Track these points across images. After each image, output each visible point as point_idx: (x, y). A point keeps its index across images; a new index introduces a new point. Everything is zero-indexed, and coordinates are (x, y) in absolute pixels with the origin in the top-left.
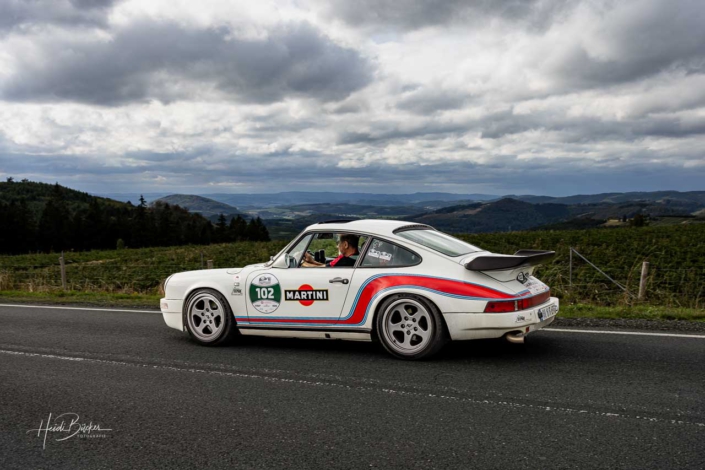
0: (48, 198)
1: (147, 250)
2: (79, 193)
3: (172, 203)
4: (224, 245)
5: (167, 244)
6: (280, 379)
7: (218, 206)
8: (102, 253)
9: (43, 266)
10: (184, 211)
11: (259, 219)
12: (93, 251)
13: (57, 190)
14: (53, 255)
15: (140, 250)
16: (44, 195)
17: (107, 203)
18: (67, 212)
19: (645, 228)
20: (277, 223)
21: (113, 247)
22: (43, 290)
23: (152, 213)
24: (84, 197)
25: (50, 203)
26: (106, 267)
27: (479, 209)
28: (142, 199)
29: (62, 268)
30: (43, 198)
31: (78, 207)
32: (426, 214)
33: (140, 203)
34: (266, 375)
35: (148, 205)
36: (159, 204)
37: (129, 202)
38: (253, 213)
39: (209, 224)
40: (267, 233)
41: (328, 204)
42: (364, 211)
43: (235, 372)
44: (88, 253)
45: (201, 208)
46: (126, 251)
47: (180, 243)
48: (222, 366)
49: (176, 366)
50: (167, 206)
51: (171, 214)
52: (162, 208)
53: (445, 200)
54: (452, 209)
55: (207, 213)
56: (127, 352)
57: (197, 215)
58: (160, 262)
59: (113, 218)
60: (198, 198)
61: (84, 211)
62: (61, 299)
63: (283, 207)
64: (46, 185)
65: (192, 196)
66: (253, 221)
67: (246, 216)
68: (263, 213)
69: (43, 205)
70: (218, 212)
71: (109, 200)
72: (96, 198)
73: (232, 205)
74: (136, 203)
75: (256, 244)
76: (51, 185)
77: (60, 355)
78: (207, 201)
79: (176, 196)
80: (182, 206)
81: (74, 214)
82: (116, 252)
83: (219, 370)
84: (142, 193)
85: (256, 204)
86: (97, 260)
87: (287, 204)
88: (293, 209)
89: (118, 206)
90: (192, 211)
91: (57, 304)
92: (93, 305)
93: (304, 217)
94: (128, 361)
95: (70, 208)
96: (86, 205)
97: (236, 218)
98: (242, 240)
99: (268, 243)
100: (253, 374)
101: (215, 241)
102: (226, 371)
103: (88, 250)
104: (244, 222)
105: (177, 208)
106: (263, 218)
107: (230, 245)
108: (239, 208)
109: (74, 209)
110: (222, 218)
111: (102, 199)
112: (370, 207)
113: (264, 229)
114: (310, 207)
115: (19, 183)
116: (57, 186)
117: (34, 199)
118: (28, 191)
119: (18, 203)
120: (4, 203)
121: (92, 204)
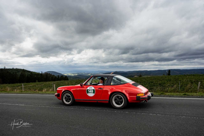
1: (42, 82)
3: (48, 73)
4: (59, 81)
5: (46, 81)
7: (58, 73)
8: (33, 83)
9: (19, 86)
10: (51, 74)
11: (66, 76)
12: (31, 83)
13: (24, 70)
14: (21, 84)
15: (41, 83)
16: (20, 71)
18: (25, 75)
19: (141, 77)
20: (70, 77)
21: (35, 82)
22: (18, 91)
23: (44, 75)
24: (29, 72)
25: (22, 73)
26: (33, 86)
29: (23, 86)
36: (45, 73)
37: (39, 73)
38: (66, 75)
39: (56, 77)
40: (68, 79)
41: (81, 73)
43: (56, 106)
44: (29, 83)
46: (38, 83)
47: (50, 81)
48: (53, 105)
49: (44, 106)
55: (56, 75)
56: (34, 103)
57: (54, 75)
58: (45, 85)
59: (35, 76)
60: (54, 72)
61: (29, 75)
62: (21, 93)
64: (20, 69)
66: (65, 76)
70: (58, 75)
71: (35, 72)
72: (32, 72)
73: (61, 73)
74: (41, 73)
75: (65, 81)
78: (56, 72)
80: (50, 73)
81: (27, 75)
82: (36, 83)
85: (66, 73)
86: (31, 84)
89: (37, 73)
90: (53, 74)
91: (20, 94)
92: (28, 94)
94: (34, 105)
95: (26, 74)
96: (30, 73)
98: (63, 80)
99: (68, 81)
101: (57, 80)
104: (63, 77)
105: (49, 74)
107: (60, 81)
108: (63, 74)
110: (59, 76)
113: (68, 78)
114: (77, 73)
115: (15, 69)
116: (23, 69)
117: (18, 72)
118: (17, 70)
119: (15, 73)
120: (12, 73)
121: (31, 73)
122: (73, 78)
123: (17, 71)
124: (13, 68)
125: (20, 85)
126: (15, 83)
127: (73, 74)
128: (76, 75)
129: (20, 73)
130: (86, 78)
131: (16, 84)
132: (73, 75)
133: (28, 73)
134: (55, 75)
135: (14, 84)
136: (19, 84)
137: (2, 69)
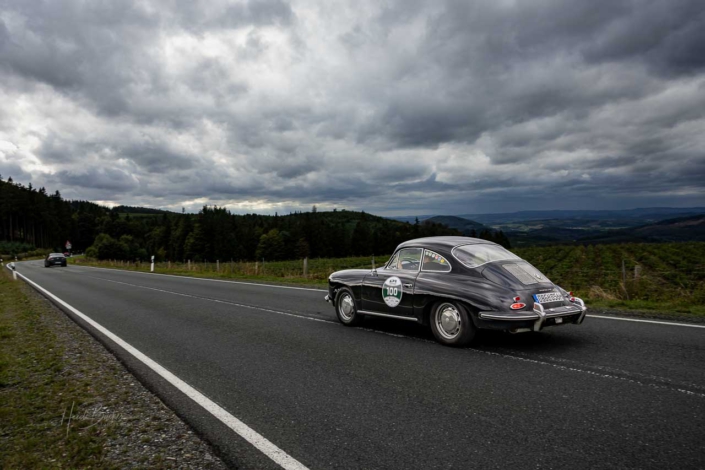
0: (357, 221)
2: (377, 217)
3: (436, 222)
7: (469, 223)
10: (446, 227)
11: (501, 232)
13: (363, 216)
16: (355, 219)
18: (369, 230)
20: (515, 235)
23: (423, 229)
24: (378, 219)
28: (417, 220)
30: (354, 221)
31: (376, 226)
32: (647, 225)
33: (415, 222)
35: (420, 224)
36: (427, 222)
37: (408, 222)
38: (496, 227)
40: (508, 242)
41: (557, 219)
42: (588, 224)
50: (434, 225)
51: (436, 230)
52: (430, 225)
54: (672, 221)
57: (454, 230)
59: (398, 233)
60: (454, 218)
61: (379, 229)
63: (519, 223)
65: (450, 217)
66: (497, 234)
67: (491, 229)
68: (504, 228)
71: (394, 221)
72: (387, 219)
73: (481, 223)
74: (413, 222)
76: (359, 212)
78: (462, 220)
79: (439, 217)
80: (443, 223)
81: (373, 231)
84: (416, 215)
85: (498, 221)
87: (522, 220)
89: (401, 224)
90: (450, 227)
93: (536, 230)
95: (370, 227)
96: (380, 225)
97: (484, 231)
105: (440, 225)
108: (486, 224)
109: (373, 228)
110: (473, 232)
111: (390, 219)
112: (593, 221)
113: (506, 239)
114: (542, 222)
115: (340, 212)
116: (363, 213)
117: (348, 221)
118: (345, 217)
119: (340, 225)
120: (332, 225)
121: (384, 224)
122: (524, 239)
123: (344, 220)
124: (335, 210)
125: (358, 262)
126: (345, 256)
127: (527, 224)
128: (538, 227)
129: (354, 224)
131: (348, 259)
132: (526, 229)
133: (375, 223)
137: (307, 214)
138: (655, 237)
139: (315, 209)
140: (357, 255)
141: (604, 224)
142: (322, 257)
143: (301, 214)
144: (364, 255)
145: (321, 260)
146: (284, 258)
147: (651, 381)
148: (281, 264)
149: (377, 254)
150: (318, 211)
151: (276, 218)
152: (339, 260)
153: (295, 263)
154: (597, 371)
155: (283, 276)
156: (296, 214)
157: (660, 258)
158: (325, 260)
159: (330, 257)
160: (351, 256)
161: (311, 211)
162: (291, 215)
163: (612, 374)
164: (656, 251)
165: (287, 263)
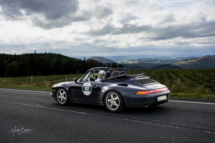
0: (56, 58)
2: (65, 56)
6: (161, 124)
7: (108, 60)
8: (74, 75)
9: (57, 79)
10: (97, 62)
11: (121, 64)
12: (71, 75)
16: (55, 57)
17: (73, 59)
18: (62, 62)
20: (127, 65)
23: (87, 62)
24: (66, 58)
27: (197, 60)
28: (84, 58)
30: (55, 58)
31: (65, 61)
32: (178, 61)
33: (84, 59)
34: (154, 122)
36: (89, 59)
37: (80, 59)
38: (119, 62)
41: (144, 59)
42: (156, 61)
44: (69, 75)
45: (102, 61)
49: (118, 117)
50: (92, 60)
51: (94, 63)
52: (90, 61)
53: (185, 57)
54: (187, 60)
57: (101, 63)
59: (76, 64)
60: (101, 57)
61: (67, 62)
64: (54, 54)
65: (99, 57)
66: (119, 65)
67: (117, 63)
68: (122, 62)
69: (55, 60)
70: (108, 62)
71: (74, 58)
72: (70, 58)
73: (112, 60)
74: (83, 59)
76: (57, 54)
77: (77, 111)
78: (104, 58)
79: (94, 57)
80: (96, 60)
81: (64, 63)
83: (135, 119)
84: (84, 56)
85: (119, 59)
87: (130, 59)
88: (132, 61)
89: (77, 60)
90: (99, 62)
93: (135, 63)
96: (67, 60)
97: (114, 64)
100: (149, 122)
102: (138, 120)
103: (69, 74)
104: (116, 65)
105: (95, 61)
106: (122, 64)
108: (115, 60)
109: (64, 62)
110: (109, 64)
111: (72, 58)
114: (138, 60)
115: (48, 54)
116: (59, 55)
117: (52, 58)
118: (51, 56)
119: (48, 60)
120: (44, 60)
121: (69, 60)
122: (130, 67)
124: (45, 53)
128: (136, 62)
130: (152, 68)
131: (52, 76)
132: (131, 62)
133: (65, 60)
134: (103, 63)
135: (49, 76)
136: (55, 76)
137: (32, 54)
138: (181, 67)
139: (35, 51)
140: (57, 75)
141: (162, 61)
142: (39, 75)
143: (28, 54)
144: (60, 74)
145: (39, 77)
146: (20, 76)
147: (194, 128)
148: (18, 78)
149: (66, 74)
150: (37, 53)
151: (15, 56)
152: (48, 77)
153: (26, 78)
154: (172, 125)
155: (20, 84)
156: (26, 54)
157: (184, 75)
158: (41, 77)
159: (43, 75)
160: (53, 75)
161: (33, 53)
162: (23, 55)
163: (178, 126)
164: (182, 72)
165: (21, 78)
